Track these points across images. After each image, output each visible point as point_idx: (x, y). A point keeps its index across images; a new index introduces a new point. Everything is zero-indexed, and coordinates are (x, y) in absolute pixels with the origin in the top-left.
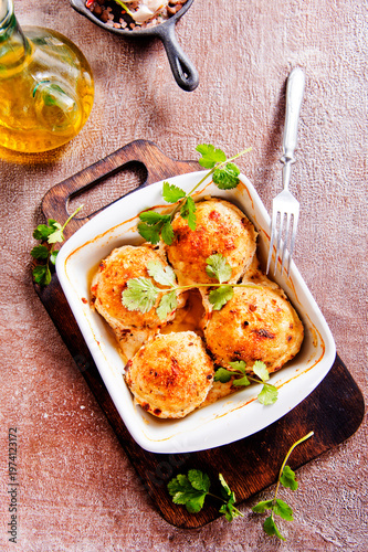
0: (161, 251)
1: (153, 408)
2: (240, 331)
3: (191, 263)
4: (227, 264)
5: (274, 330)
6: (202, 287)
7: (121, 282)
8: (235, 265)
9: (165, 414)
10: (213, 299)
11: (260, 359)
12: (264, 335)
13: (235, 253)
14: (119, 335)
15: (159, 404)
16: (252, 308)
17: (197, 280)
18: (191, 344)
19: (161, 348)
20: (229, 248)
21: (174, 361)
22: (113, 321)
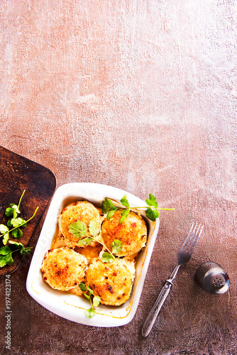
0: (103, 218)
1: (45, 276)
2: (103, 279)
3: (109, 234)
4: (121, 248)
5: (115, 290)
6: (105, 247)
7: (76, 218)
8: (125, 251)
9: (48, 281)
10: (104, 256)
11: (100, 296)
12: (110, 289)
13: (128, 246)
14: (59, 235)
15: (48, 277)
16: (115, 274)
17: (106, 242)
18: (80, 265)
19: (67, 257)
20: (128, 243)
21: (67, 267)
22: (61, 229)
